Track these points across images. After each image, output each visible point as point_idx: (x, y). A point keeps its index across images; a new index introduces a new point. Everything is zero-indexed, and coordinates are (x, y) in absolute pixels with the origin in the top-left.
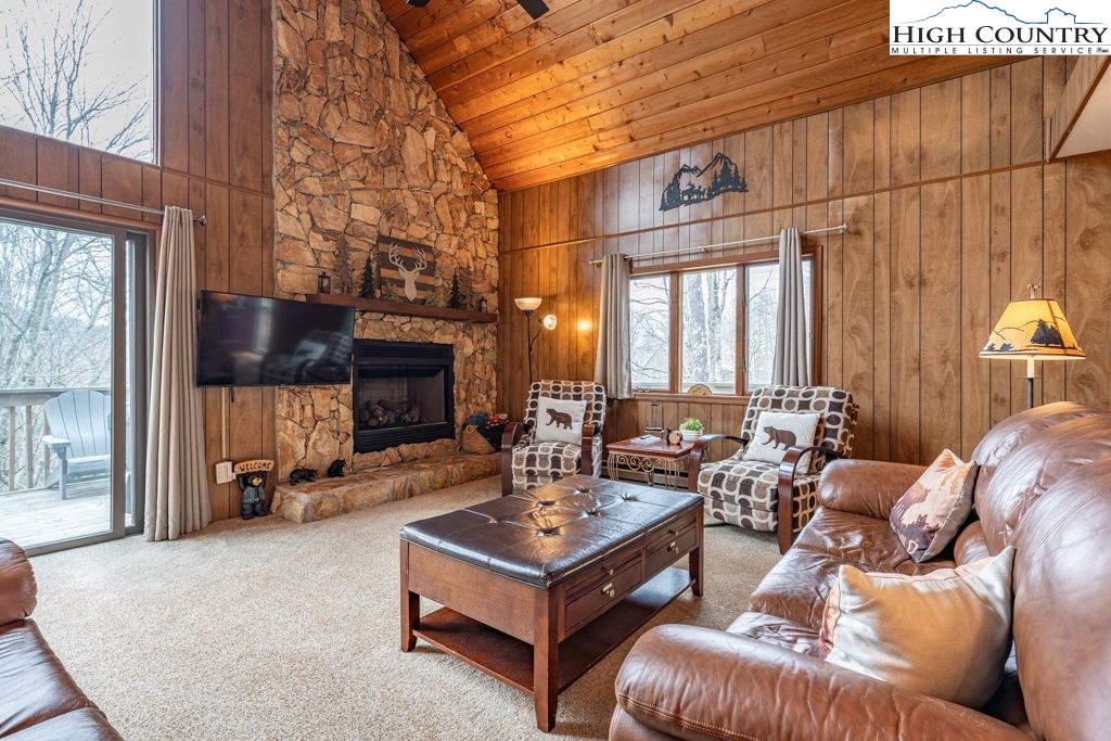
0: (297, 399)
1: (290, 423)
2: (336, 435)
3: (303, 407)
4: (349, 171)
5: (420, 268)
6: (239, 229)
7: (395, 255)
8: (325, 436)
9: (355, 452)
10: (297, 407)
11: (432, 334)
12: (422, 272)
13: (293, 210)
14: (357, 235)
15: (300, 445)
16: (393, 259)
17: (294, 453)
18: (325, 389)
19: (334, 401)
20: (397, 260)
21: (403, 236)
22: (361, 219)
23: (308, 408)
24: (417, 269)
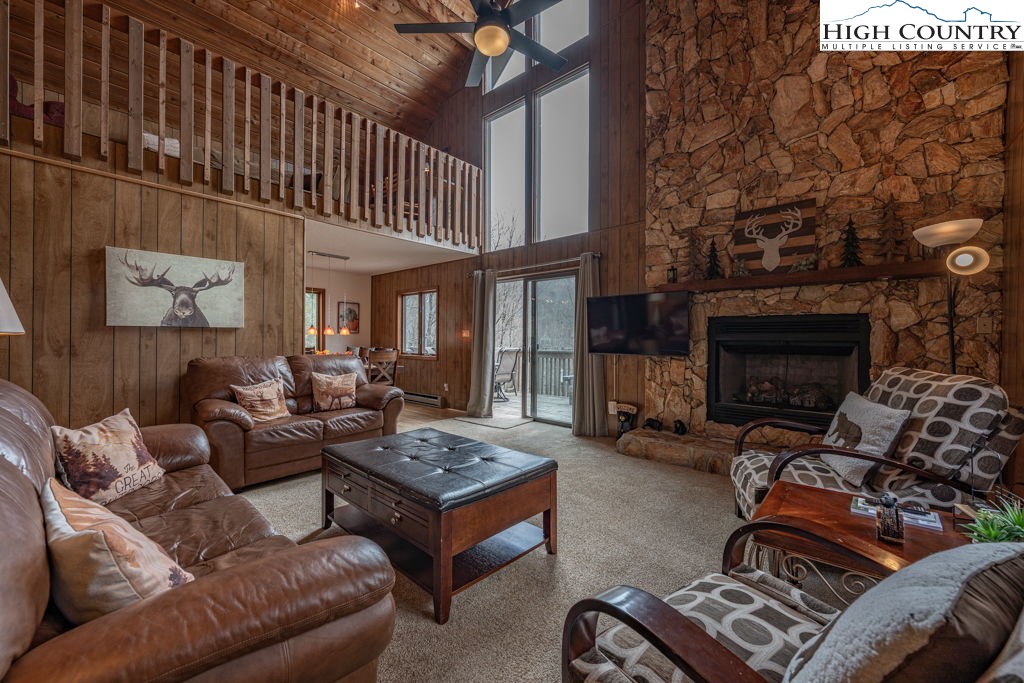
0: (658, 367)
1: (653, 384)
2: (688, 400)
3: (662, 374)
4: (705, 169)
5: (791, 230)
6: (625, 252)
7: (754, 227)
8: (677, 399)
9: (708, 419)
10: (658, 372)
11: (819, 304)
12: (790, 236)
13: (657, 226)
14: (712, 223)
15: (660, 402)
16: (750, 233)
17: (655, 406)
18: (680, 360)
19: (688, 372)
20: (755, 232)
21: (771, 202)
22: (718, 206)
23: (666, 374)
24: (784, 232)
